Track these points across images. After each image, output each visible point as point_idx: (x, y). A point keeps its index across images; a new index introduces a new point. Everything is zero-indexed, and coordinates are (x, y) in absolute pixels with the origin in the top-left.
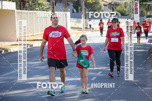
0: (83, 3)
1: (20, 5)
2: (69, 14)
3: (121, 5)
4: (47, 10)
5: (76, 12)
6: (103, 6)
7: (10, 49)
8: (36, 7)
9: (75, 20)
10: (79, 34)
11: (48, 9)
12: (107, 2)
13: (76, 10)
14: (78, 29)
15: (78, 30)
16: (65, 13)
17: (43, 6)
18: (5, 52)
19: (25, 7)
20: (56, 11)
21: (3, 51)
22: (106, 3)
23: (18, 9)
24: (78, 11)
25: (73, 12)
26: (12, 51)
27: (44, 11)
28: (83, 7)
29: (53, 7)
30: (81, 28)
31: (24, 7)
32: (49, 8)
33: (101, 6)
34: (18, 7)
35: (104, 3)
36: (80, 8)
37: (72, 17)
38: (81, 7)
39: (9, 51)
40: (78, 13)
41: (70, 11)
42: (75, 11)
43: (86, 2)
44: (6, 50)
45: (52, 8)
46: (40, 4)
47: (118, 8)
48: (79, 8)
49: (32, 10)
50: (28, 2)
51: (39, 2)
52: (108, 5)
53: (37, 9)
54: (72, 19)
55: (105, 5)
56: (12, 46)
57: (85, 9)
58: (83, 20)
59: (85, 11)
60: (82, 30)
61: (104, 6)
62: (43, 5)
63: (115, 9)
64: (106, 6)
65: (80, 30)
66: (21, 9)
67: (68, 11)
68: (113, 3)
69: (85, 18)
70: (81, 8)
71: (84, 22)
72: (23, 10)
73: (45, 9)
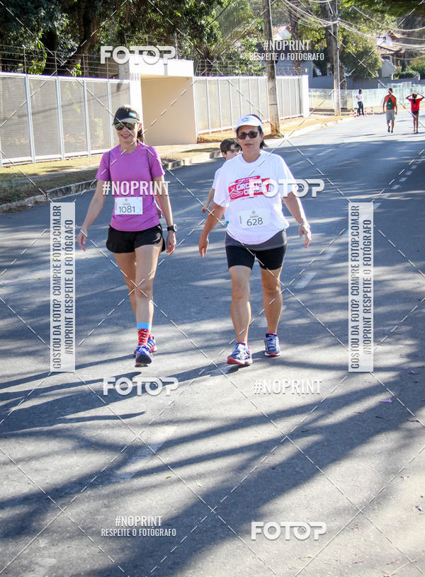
0: (336, 54)
1: (202, 66)
2: (305, 79)
3: (422, 54)
4: (258, 73)
5: (321, 74)
6: (381, 60)
7: (184, 161)
8: (235, 67)
9: (318, 93)
10: (328, 124)
11: (259, 70)
12: (390, 50)
13: (321, 71)
14: (325, 113)
15: (325, 115)
16: (297, 77)
17: (250, 66)
18: (173, 166)
19: (213, 69)
20: (278, 75)
21: (170, 164)
22: (388, 52)
23: (197, 75)
24: (324, 74)
25: (315, 75)
26: (187, 164)
27: (252, 75)
28: (336, 62)
29: (273, 67)
30: (333, 111)
31: (210, 70)
32: (263, 68)
33: (376, 60)
34: (198, 70)
35: (383, 53)
36: (329, 66)
37: (311, 86)
38: (332, 62)
39: (182, 164)
40: (324, 78)
41: (308, 74)
42: (318, 72)
43: (343, 51)
44: (176, 163)
45: (268, 69)
46: (243, 60)
47: (415, 62)
48: (326, 66)
49: (227, 75)
50: (218, 58)
51: (241, 57)
52: (391, 57)
53: (237, 71)
54: (312, 90)
55: (385, 57)
56: (189, 153)
57: (341, 67)
58: (336, 92)
59: (341, 72)
60: (335, 113)
61: (383, 58)
62: (250, 64)
63: (409, 64)
64: (388, 58)
65: (330, 115)
66: (204, 75)
67: (304, 73)
68: (403, 52)
69: (341, 88)
70: (333, 66)
71: (338, 96)
72: (208, 75)
73: (255, 71)
